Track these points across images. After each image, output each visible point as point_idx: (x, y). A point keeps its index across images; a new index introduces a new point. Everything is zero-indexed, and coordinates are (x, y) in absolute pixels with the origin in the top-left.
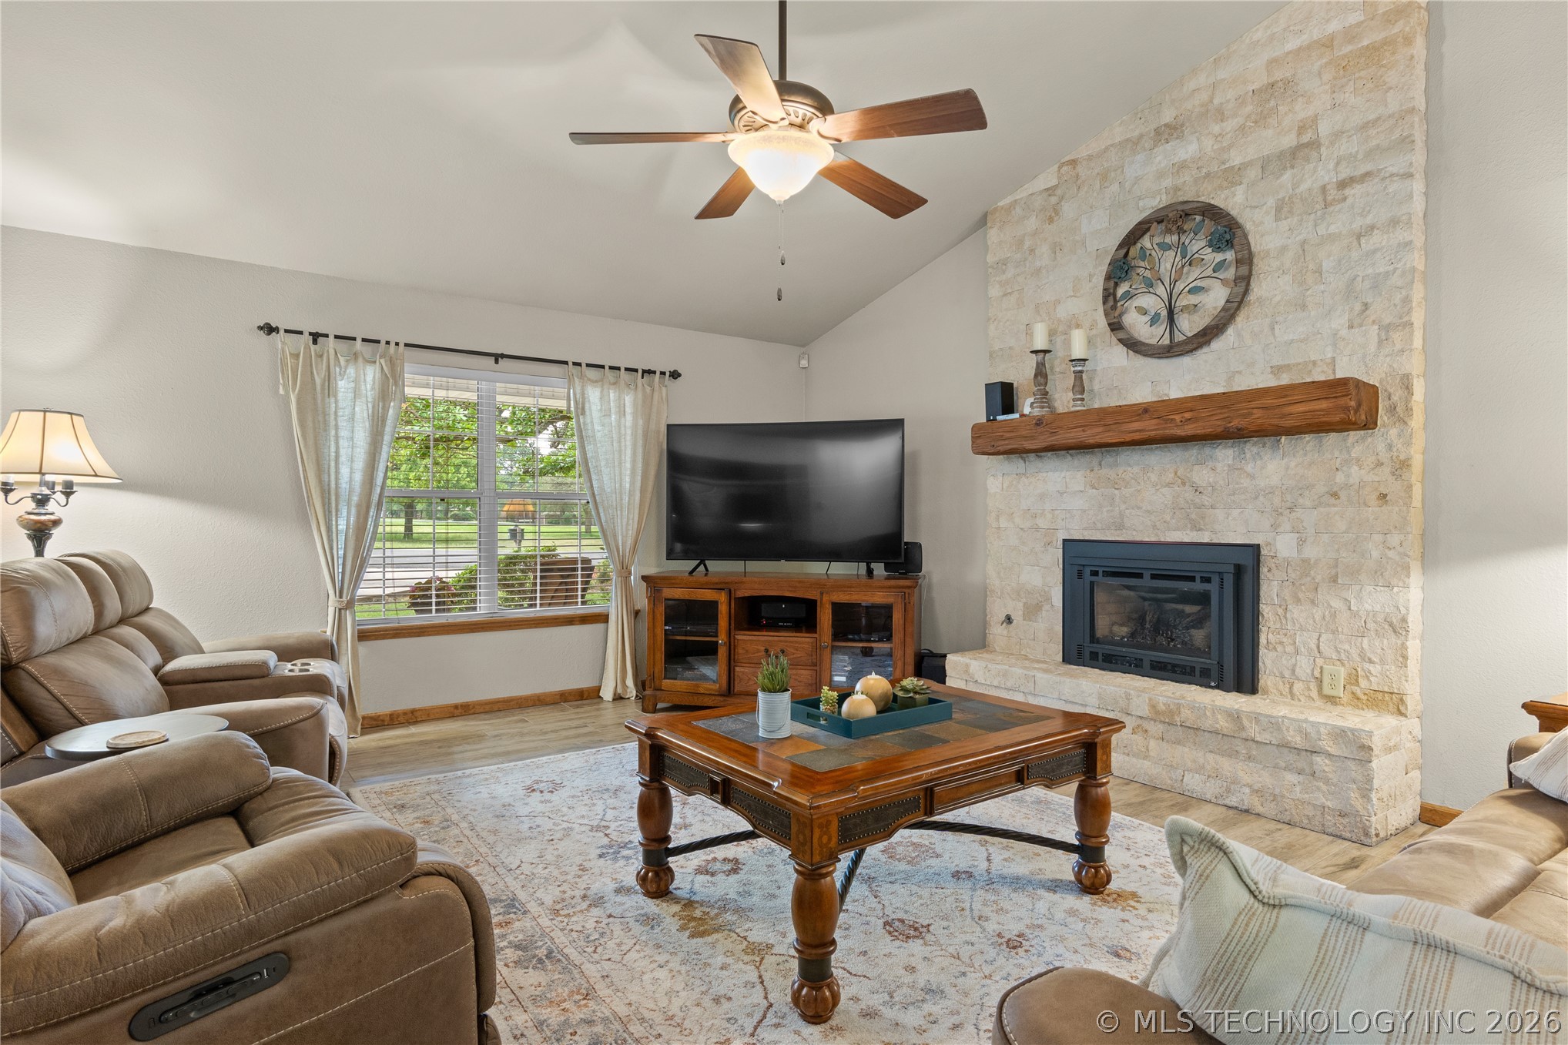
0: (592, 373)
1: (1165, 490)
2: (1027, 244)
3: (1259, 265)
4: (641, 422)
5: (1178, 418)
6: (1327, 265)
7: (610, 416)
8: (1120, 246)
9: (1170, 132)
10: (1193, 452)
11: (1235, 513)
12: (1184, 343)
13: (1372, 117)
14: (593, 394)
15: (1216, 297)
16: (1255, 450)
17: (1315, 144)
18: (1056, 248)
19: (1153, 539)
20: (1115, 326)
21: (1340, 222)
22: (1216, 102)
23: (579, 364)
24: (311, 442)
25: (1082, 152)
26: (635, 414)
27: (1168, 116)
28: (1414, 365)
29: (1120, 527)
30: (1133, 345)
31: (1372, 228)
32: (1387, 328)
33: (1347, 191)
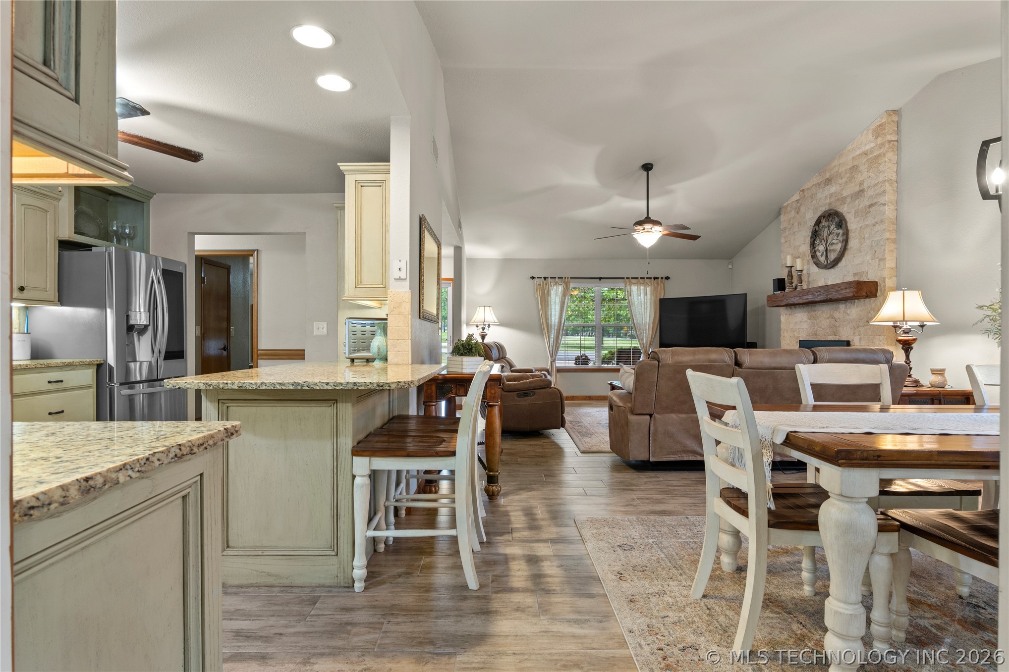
0: (634, 281)
1: (827, 320)
2: (791, 222)
3: (851, 235)
4: (653, 297)
5: (816, 294)
6: (867, 236)
7: (641, 296)
8: (815, 225)
9: (828, 181)
10: (834, 306)
11: (845, 328)
12: (830, 264)
13: (877, 182)
14: (634, 288)
15: (838, 247)
16: (849, 305)
17: (862, 191)
18: (799, 224)
19: (824, 339)
20: (814, 256)
21: (870, 221)
22: (840, 171)
23: (629, 278)
24: (544, 310)
25: (805, 187)
26: (651, 295)
27: (828, 176)
28: (886, 273)
29: (816, 335)
30: (818, 264)
31: (877, 223)
32: (880, 260)
33: (871, 209)
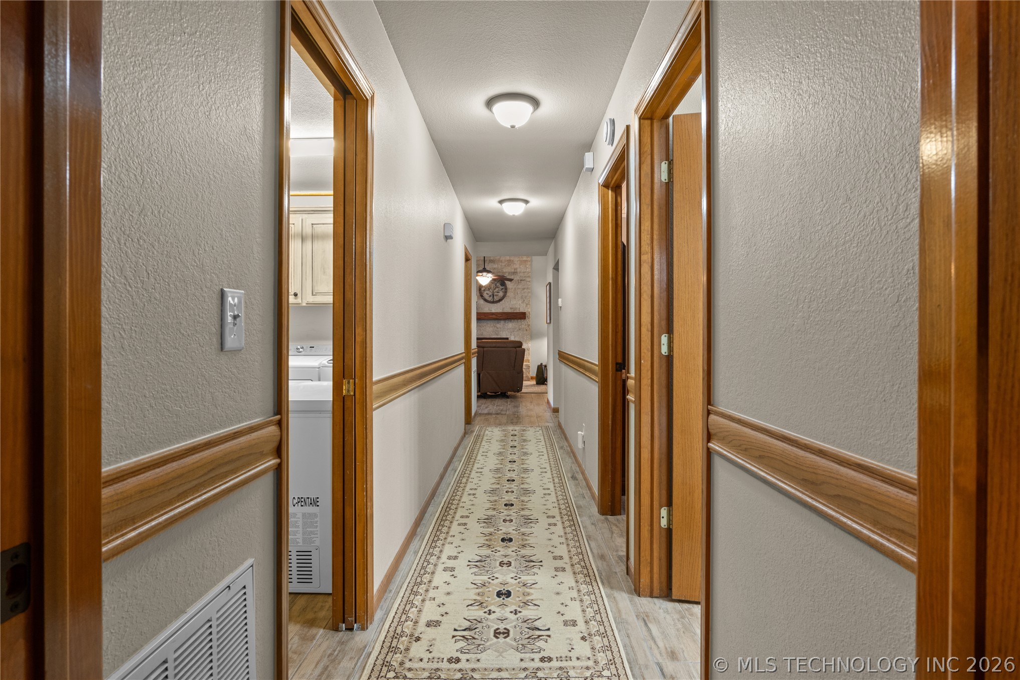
1: (491, 328)
3: (508, 290)
6: (518, 293)
9: (492, 262)
10: (497, 321)
11: (504, 332)
12: (495, 302)
13: (525, 271)
15: (501, 294)
16: (509, 322)
17: (517, 273)
20: (482, 296)
21: (520, 286)
22: (501, 259)
27: (492, 259)
28: (529, 310)
30: (486, 300)
31: (525, 288)
32: (527, 305)
33: (522, 282)
